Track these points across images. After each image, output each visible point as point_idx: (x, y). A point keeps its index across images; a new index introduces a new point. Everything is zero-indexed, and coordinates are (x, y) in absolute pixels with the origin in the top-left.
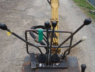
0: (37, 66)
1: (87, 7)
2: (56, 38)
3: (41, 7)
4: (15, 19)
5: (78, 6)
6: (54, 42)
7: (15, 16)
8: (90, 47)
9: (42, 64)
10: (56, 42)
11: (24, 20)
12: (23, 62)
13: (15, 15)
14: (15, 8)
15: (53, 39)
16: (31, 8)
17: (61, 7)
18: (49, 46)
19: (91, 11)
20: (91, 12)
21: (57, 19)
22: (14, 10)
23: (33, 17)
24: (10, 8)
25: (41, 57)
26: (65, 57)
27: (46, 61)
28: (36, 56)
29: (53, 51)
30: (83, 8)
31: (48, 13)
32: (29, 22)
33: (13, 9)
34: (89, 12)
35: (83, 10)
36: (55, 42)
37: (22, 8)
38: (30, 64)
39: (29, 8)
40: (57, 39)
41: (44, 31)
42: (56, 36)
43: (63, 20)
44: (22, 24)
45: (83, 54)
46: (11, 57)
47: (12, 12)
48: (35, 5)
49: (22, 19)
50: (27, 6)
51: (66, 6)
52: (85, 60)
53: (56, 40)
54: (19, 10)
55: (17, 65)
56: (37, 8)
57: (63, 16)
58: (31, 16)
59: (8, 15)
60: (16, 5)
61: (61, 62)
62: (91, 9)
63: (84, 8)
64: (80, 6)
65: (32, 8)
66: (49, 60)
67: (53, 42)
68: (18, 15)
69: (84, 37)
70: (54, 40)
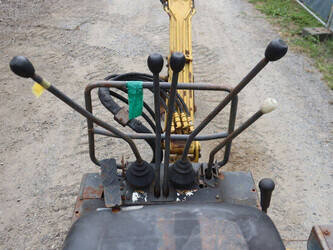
0: (123, 199)
1: (294, 19)
2: (183, 114)
3: (135, 18)
4: (45, 59)
5: (261, 15)
6: (179, 125)
7: (43, 49)
8: (300, 148)
9: (139, 193)
10: (186, 124)
11: (76, 63)
12: (76, 197)
13: (43, 45)
14: (41, 23)
15: (176, 114)
16: (99, 22)
17: (203, 19)
18: (163, 135)
19: (305, 32)
20: (304, 34)
21: (187, 52)
22: (39, 29)
23: (107, 53)
24: (27, 21)
25: (137, 171)
26: (215, 172)
27: (154, 184)
28: (120, 171)
29: (175, 155)
30: (279, 22)
31: (157, 37)
32: (92, 67)
33: (35, 24)
34: (300, 34)
35: (278, 29)
36: (183, 125)
37: (67, 21)
38: (103, 196)
39: (93, 21)
40: (188, 115)
41: (145, 87)
42: (184, 106)
43: (210, 60)
44: (69, 76)
45: (276, 171)
46: (33, 182)
47: (33, 36)
48: (112, 10)
49: (69, 58)
50: (87, 14)
51: (220, 13)
52: (283, 189)
53: (184, 119)
54: (56, 28)
55: (56, 208)
56: (119, 21)
57: (211, 47)
58: (98, 48)
59: (20, 44)
60: (47, 11)
61: (201, 186)
62: (307, 24)
63: (281, 19)
64: (269, 13)
65: (101, 20)
66: (161, 183)
67: (175, 125)
68: (56, 45)
69: (269, 99)
70: (178, 119)
